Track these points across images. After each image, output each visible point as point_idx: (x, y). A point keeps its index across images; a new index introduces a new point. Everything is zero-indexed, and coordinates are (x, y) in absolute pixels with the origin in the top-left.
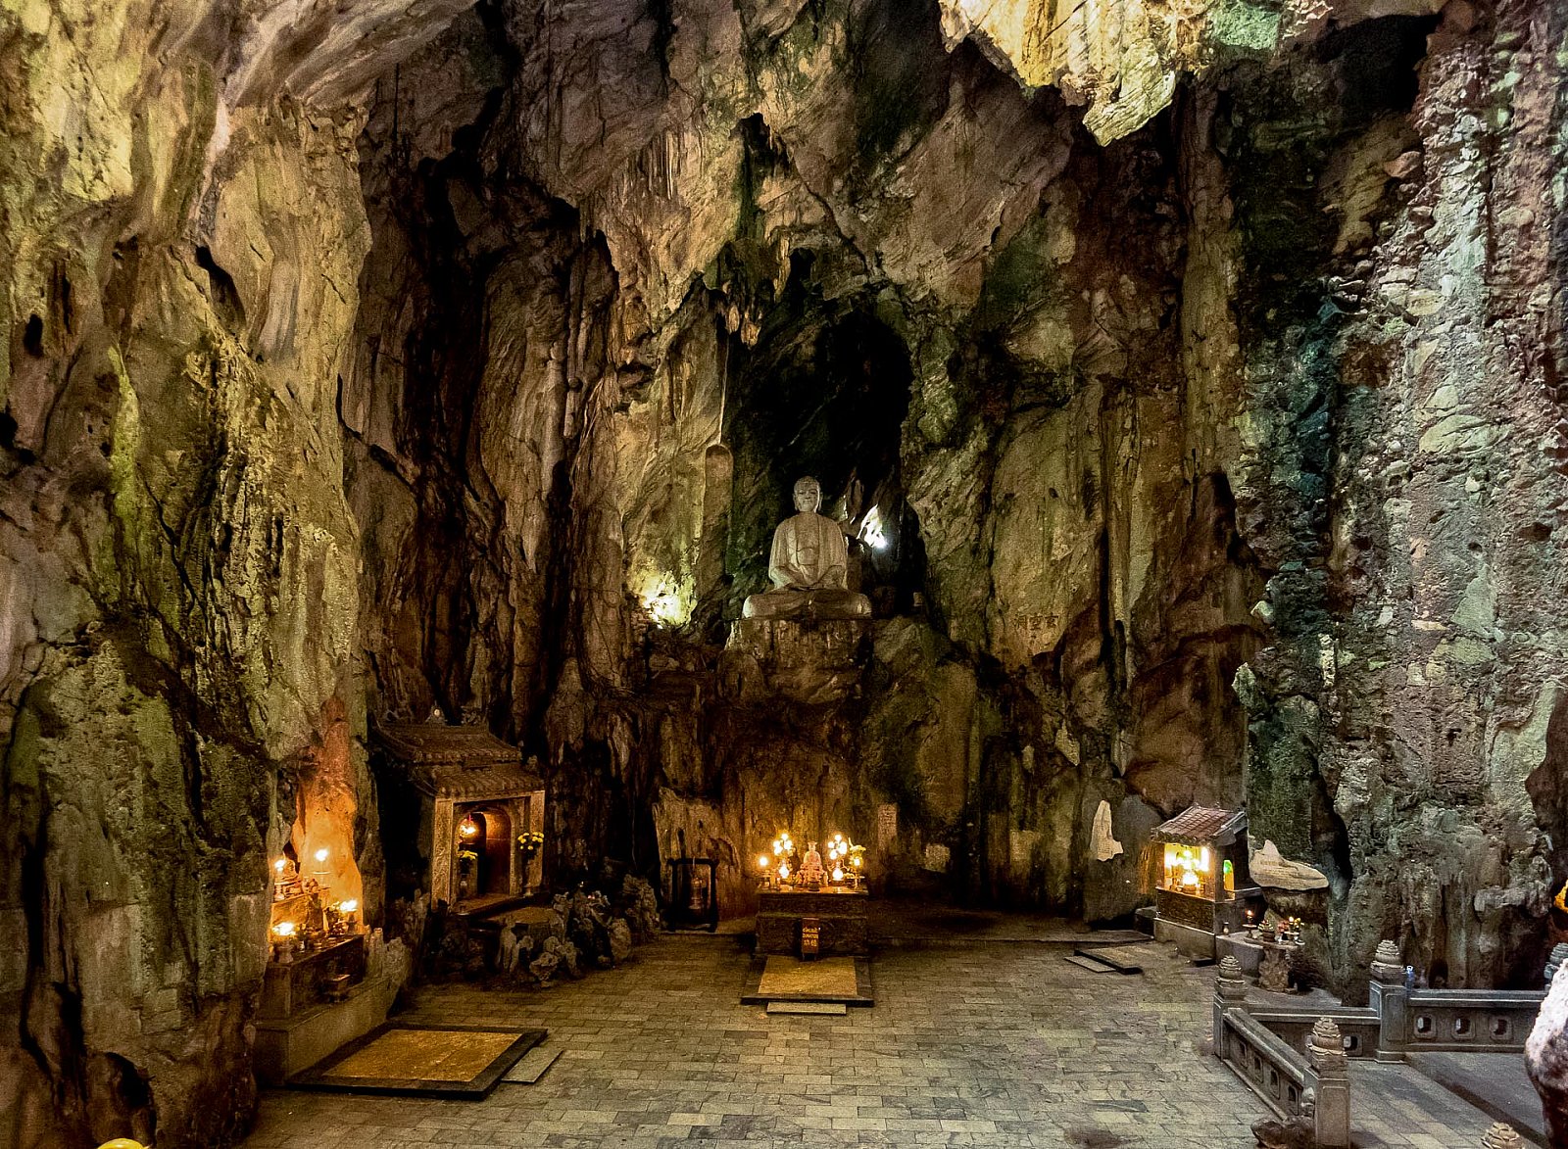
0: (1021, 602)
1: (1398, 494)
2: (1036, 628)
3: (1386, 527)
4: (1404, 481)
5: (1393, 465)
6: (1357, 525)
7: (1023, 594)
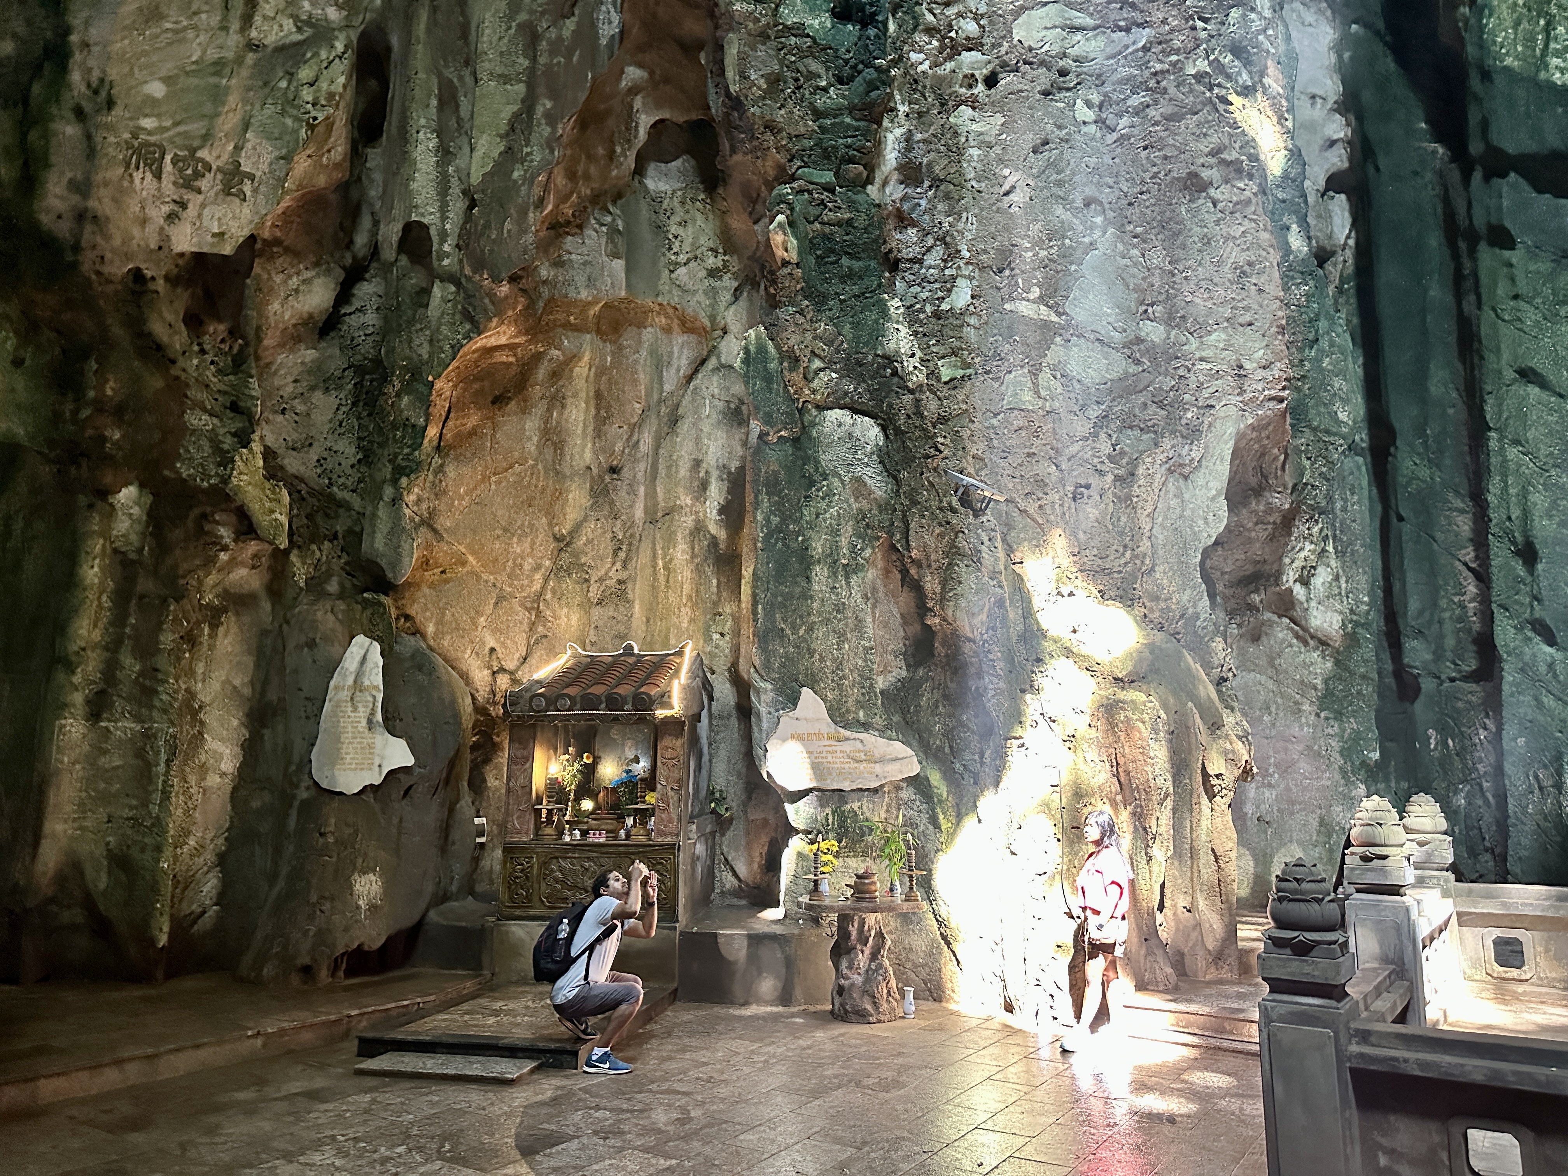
0: (151, 105)
1: (973, 103)
2: (188, 184)
3: (956, 152)
4: (981, 87)
5: (968, 57)
6: (908, 137)
7: (157, 89)
